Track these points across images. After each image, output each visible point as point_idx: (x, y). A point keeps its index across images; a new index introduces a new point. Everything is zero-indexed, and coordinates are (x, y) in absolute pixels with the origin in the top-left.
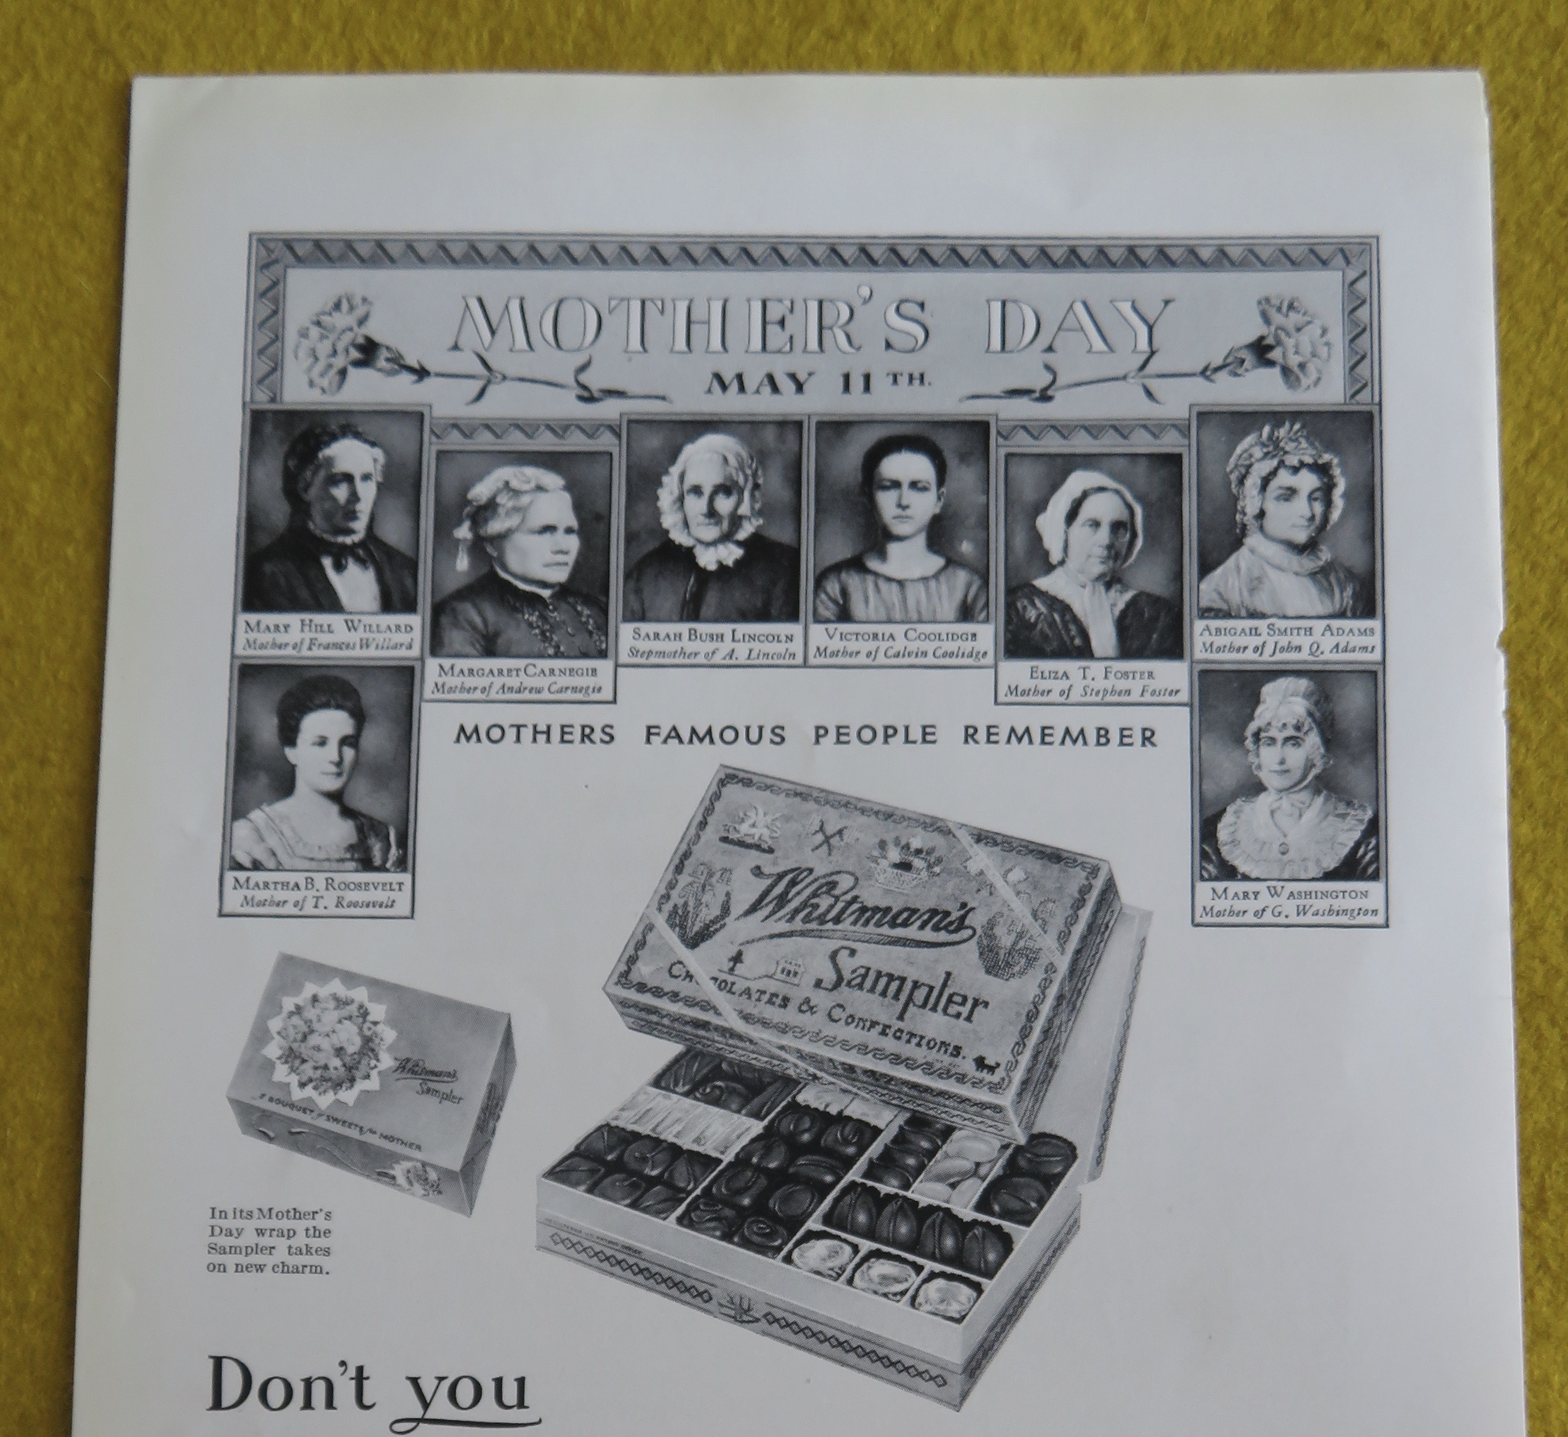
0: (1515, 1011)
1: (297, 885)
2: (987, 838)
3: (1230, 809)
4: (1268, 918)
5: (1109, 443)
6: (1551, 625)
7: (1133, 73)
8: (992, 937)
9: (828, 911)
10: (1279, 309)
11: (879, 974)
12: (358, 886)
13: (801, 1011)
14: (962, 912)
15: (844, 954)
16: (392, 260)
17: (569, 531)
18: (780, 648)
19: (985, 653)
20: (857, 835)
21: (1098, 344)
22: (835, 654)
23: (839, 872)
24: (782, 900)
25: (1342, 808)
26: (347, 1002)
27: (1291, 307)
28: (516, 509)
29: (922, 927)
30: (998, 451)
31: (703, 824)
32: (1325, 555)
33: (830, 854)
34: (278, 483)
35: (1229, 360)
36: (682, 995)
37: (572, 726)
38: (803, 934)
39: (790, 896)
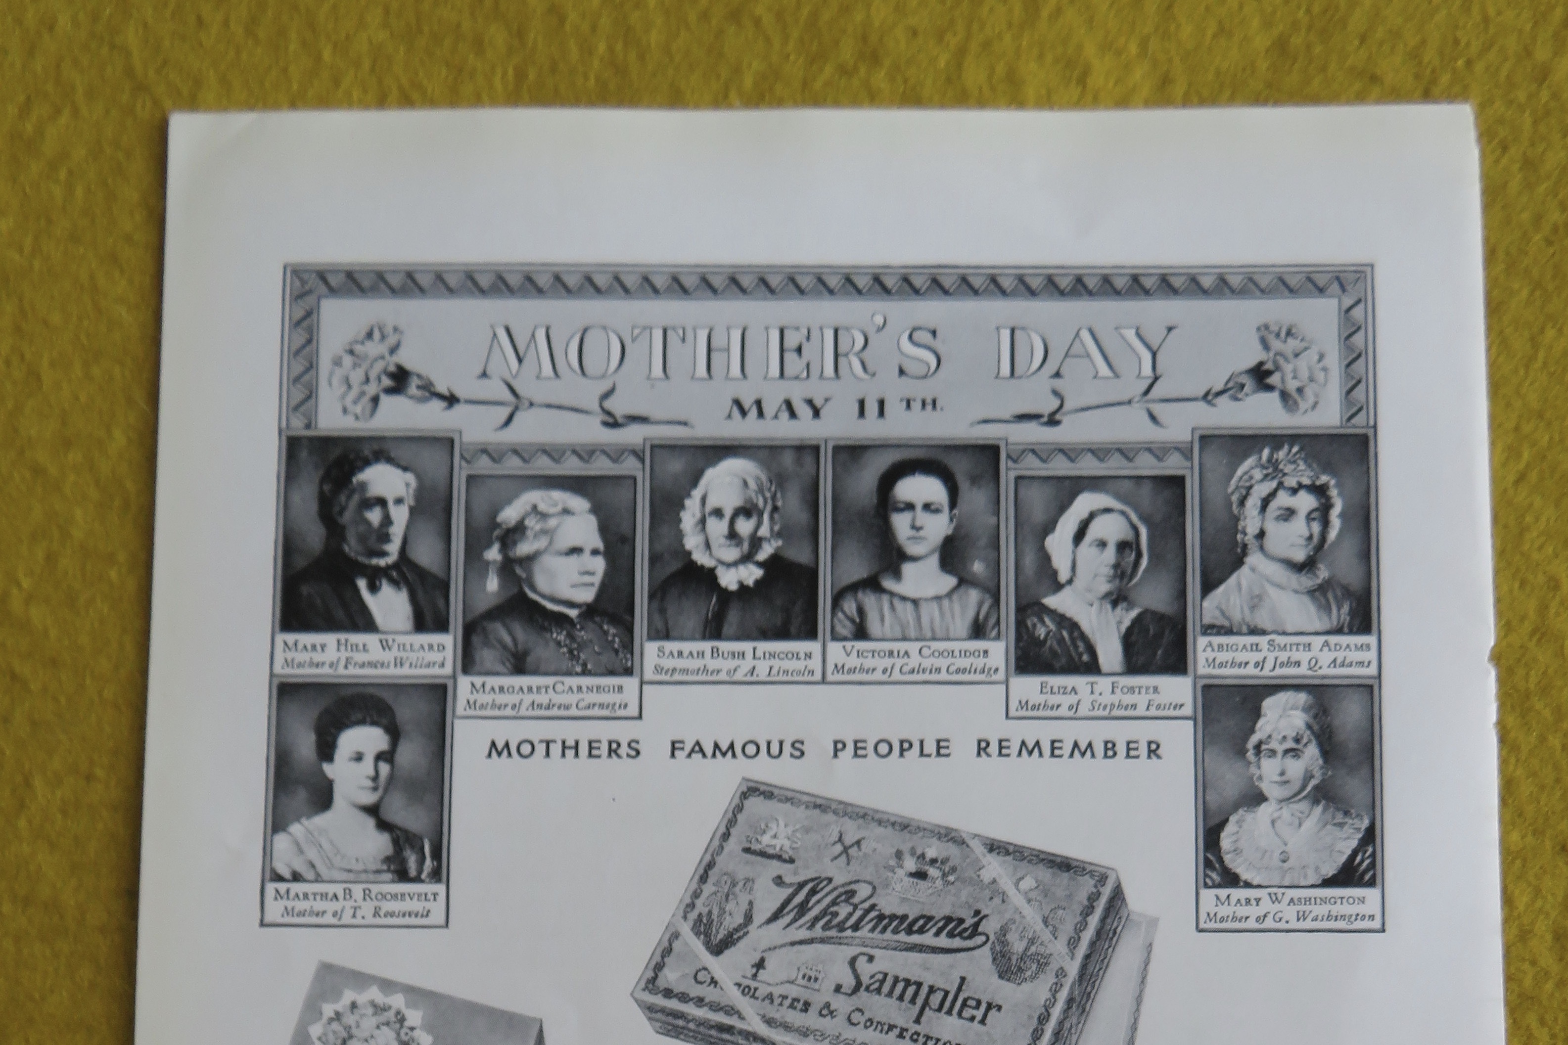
0: (1506, 1011)
1: (335, 896)
2: (999, 847)
3: (1233, 819)
4: (1269, 923)
5: (1114, 466)
6: (1539, 640)
7: (1136, 107)
8: (1004, 943)
9: (847, 919)
10: (1278, 335)
11: (896, 980)
12: (395, 897)
13: (821, 1015)
14: (976, 919)
15: (862, 960)
16: (422, 290)
17: (595, 552)
18: (799, 665)
19: (997, 670)
20: (874, 845)
21: (1104, 370)
22: (852, 671)
23: (857, 881)
24: (803, 908)
25: (1339, 818)
26: (385, 1009)
27: (1289, 333)
28: (544, 532)
29: (937, 934)
30: (1008, 473)
31: (726, 836)
32: (1323, 573)
33: (848, 864)
34: (313, 507)
35: (1230, 385)
36: (707, 1000)
37: (599, 741)
38: (822, 941)
39: (810, 905)
